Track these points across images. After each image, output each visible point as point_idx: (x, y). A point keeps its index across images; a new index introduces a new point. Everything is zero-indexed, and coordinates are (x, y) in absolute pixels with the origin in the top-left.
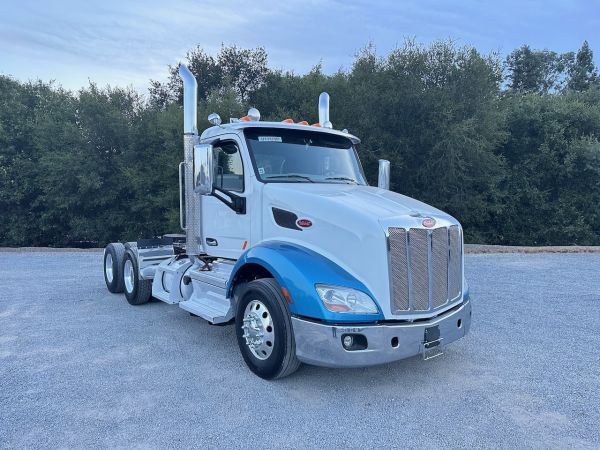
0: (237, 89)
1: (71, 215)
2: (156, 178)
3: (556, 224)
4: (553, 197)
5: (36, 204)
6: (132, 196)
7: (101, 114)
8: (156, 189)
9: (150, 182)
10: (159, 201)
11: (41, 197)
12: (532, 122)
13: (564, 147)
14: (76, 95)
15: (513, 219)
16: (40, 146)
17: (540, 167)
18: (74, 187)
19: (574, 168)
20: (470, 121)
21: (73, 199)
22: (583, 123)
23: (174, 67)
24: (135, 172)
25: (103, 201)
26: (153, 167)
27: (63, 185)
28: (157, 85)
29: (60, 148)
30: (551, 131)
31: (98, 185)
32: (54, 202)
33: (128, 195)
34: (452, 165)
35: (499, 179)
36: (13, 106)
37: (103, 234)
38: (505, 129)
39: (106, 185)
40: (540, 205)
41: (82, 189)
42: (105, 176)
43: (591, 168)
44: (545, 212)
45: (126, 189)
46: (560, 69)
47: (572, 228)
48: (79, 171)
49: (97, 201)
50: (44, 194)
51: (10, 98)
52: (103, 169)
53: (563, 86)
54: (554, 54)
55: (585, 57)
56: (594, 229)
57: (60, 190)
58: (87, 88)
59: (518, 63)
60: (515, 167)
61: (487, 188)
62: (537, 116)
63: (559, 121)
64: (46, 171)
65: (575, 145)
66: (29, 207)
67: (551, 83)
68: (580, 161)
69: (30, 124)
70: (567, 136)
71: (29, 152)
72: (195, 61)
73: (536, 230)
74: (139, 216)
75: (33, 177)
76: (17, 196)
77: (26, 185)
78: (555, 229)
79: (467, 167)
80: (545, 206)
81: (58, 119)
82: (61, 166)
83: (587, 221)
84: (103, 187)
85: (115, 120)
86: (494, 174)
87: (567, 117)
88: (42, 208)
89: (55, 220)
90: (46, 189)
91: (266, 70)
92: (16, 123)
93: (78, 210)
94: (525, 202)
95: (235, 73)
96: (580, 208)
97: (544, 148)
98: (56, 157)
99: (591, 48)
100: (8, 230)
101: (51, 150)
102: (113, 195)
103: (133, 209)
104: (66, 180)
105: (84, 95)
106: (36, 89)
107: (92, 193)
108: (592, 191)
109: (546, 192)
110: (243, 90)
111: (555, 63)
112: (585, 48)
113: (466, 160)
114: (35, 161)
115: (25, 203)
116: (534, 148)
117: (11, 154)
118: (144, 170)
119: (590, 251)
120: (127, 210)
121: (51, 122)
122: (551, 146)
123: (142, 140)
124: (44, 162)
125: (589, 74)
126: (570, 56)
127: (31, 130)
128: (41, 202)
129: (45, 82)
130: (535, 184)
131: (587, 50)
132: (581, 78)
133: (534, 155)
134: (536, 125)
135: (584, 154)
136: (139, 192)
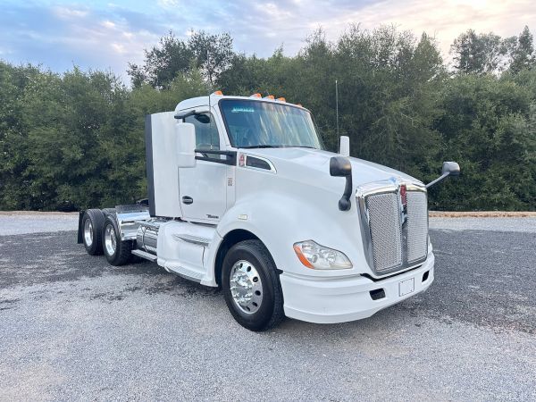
0: (205, 70)
1: (57, 183)
2: (130, 150)
3: (486, 192)
4: (484, 167)
5: (26, 173)
6: (109, 167)
7: (82, 94)
8: (130, 160)
9: (124, 154)
10: (132, 170)
11: (30, 167)
12: (467, 101)
13: (494, 123)
14: (62, 77)
15: (448, 188)
16: (28, 122)
17: (472, 141)
18: (58, 159)
19: (502, 142)
20: (406, 99)
21: (58, 169)
22: (513, 102)
23: (150, 51)
24: (112, 145)
25: (84, 171)
26: (128, 140)
27: (50, 157)
28: (134, 68)
29: (46, 124)
30: (483, 109)
31: (79, 156)
32: (41, 171)
33: (106, 165)
34: (391, 139)
35: (436, 152)
36: (6, 87)
37: (85, 199)
38: (440, 107)
39: (87, 156)
40: (471, 175)
41: (66, 160)
42: (85, 149)
43: (517, 142)
44: (477, 182)
45: (105, 160)
46: (503, 52)
47: (498, 195)
48: (63, 144)
49: (79, 171)
50: (33, 164)
52: (85, 142)
53: (506, 68)
54: (498, 38)
55: (525, 40)
56: (520, 196)
57: (47, 161)
58: (72, 71)
59: (464, 46)
60: (450, 141)
61: (424, 160)
62: (472, 95)
63: (491, 100)
64: (33, 145)
65: (504, 121)
66: (21, 176)
67: (495, 65)
68: (507, 136)
69: (20, 102)
70: (498, 113)
71: (19, 128)
72: (168, 45)
73: (467, 197)
74: (116, 184)
75: (23, 149)
76: (9, 166)
77: (17, 157)
78: (484, 196)
79: (405, 141)
80: (476, 176)
81: (44, 99)
82: (46, 140)
83: (512, 190)
84: (84, 158)
85: (93, 99)
86: (429, 147)
87: (498, 96)
88: (31, 177)
89: (44, 187)
90: (35, 160)
91: (231, 53)
92: (8, 102)
93: (63, 178)
95: (204, 57)
96: (507, 177)
97: (476, 124)
98: (43, 132)
99: (531, 32)
101: (39, 125)
102: (93, 166)
103: (111, 178)
104: (51, 152)
105: (68, 77)
106: (26, 71)
107: (75, 163)
108: (518, 162)
109: (478, 164)
110: (211, 72)
111: (499, 46)
112: (526, 32)
113: (404, 135)
114: (24, 135)
115: (19, 169)
116: (468, 124)
118: (120, 143)
119: (509, 216)
120: (106, 178)
121: (39, 101)
122: (483, 122)
123: (118, 117)
124: (33, 135)
125: (529, 57)
126: (513, 40)
127: (21, 108)
128: (31, 171)
129: (34, 65)
130: (468, 156)
131: (528, 34)
132: (522, 60)
133: (467, 131)
134: (470, 103)
135: (512, 130)
136: (116, 163)
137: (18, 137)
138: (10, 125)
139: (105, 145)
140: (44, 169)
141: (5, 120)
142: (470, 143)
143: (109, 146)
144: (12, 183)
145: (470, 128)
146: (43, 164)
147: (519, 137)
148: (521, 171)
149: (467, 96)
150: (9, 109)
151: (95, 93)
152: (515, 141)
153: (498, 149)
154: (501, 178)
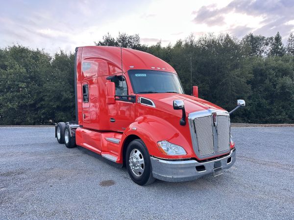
3: (273, 115)
4: (272, 103)
11: (43, 103)
12: (261, 70)
15: (254, 113)
19: (281, 90)
22: (283, 70)
30: (270, 74)
35: (248, 95)
40: (266, 106)
43: (288, 90)
44: (268, 109)
46: (267, 44)
47: (280, 116)
53: (268, 52)
56: (290, 117)
60: (255, 90)
65: (280, 80)
66: (36, 107)
67: (263, 51)
70: (277, 76)
72: (107, 40)
73: (264, 118)
76: (31, 102)
80: (268, 107)
83: (287, 114)
87: (276, 68)
88: (42, 107)
89: (48, 113)
91: (139, 45)
94: (259, 105)
96: (283, 108)
97: (267, 81)
99: (280, 35)
109: (269, 101)
111: (265, 42)
112: (278, 35)
116: (262, 81)
122: (270, 80)
125: (280, 47)
130: (264, 97)
132: (276, 48)
133: (263, 85)
134: (263, 71)
138: (32, 81)
141: (29, 78)
147: (289, 88)
148: (290, 104)
149: (262, 68)
150: (31, 72)
153: (279, 94)
154: (281, 108)
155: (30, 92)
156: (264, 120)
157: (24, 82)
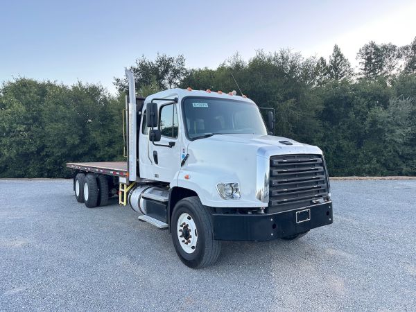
0: (167, 81)
1: (63, 160)
3: (359, 163)
5: (44, 153)
6: (97, 148)
7: (80, 100)
8: (110, 144)
9: (106, 140)
10: (111, 151)
11: (46, 150)
12: (346, 98)
13: (366, 114)
14: (71, 88)
16: (46, 120)
18: (64, 143)
19: (370, 127)
21: (64, 150)
24: (98, 134)
25: (81, 151)
26: (110, 131)
27: (58, 142)
28: (118, 80)
29: (56, 121)
31: (77, 142)
32: (53, 152)
36: (33, 97)
39: (83, 142)
40: (349, 151)
41: (69, 144)
42: (81, 137)
43: (381, 127)
45: (94, 144)
48: (67, 134)
49: (77, 152)
50: (48, 148)
51: (30, 92)
52: (81, 133)
55: (415, 48)
56: (385, 165)
57: (57, 145)
62: (349, 94)
63: (364, 97)
64: (48, 135)
65: (372, 112)
66: (40, 155)
67: (393, 67)
68: (374, 123)
69: (41, 106)
70: (368, 106)
71: (40, 124)
75: (41, 137)
76: (33, 149)
77: (38, 143)
80: (353, 152)
81: (56, 104)
82: (56, 131)
83: (378, 161)
84: (80, 143)
85: (87, 104)
87: (370, 94)
88: (47, 156)
89: (55, 163)
90: (49, 144)
91: (183, 69)
92: (33, 107)
94: (339, 148)
95: (165, 71)
96: (375, 152)
97: (352, 115)
98: (54, 126)
100: (28, 169)
101: (52, 122)
102: (86, 148)
104: (59, 140)
105: (75, 88)
106: (46, 85)
107: (74, 147)
109: (353, 143)
110: (170, 82)
111: (396, 53)
114: (43, 128)
115: (39, 151)
117: (31, 124)
118: (104, 133)
121: (53, 106)
122: (357, 113)
123: (103, 115)
124: (47, 129)
127: (42, 111)
128: (47, 152)
129: (52, 81)
133: (346, 119)
134: (349, 100)
135: (377, 118)
136: (101, 146)
137: (39, 130)
138: (34, 122)
139: (93, 134)
140: (54, 150)
142: (349, 128)
143: (96, 134)
144: (35, 160)
145: (348, 117)
146: (55, 147)
147: (382, 124)
148: (386, 147)
150: (34, 111)
151: (88, 100)
152: (379, 126)
153: (368, 132)
154: (370, 153)
155: (31, 137)
156: (346, 170)
157: (24, 124)
